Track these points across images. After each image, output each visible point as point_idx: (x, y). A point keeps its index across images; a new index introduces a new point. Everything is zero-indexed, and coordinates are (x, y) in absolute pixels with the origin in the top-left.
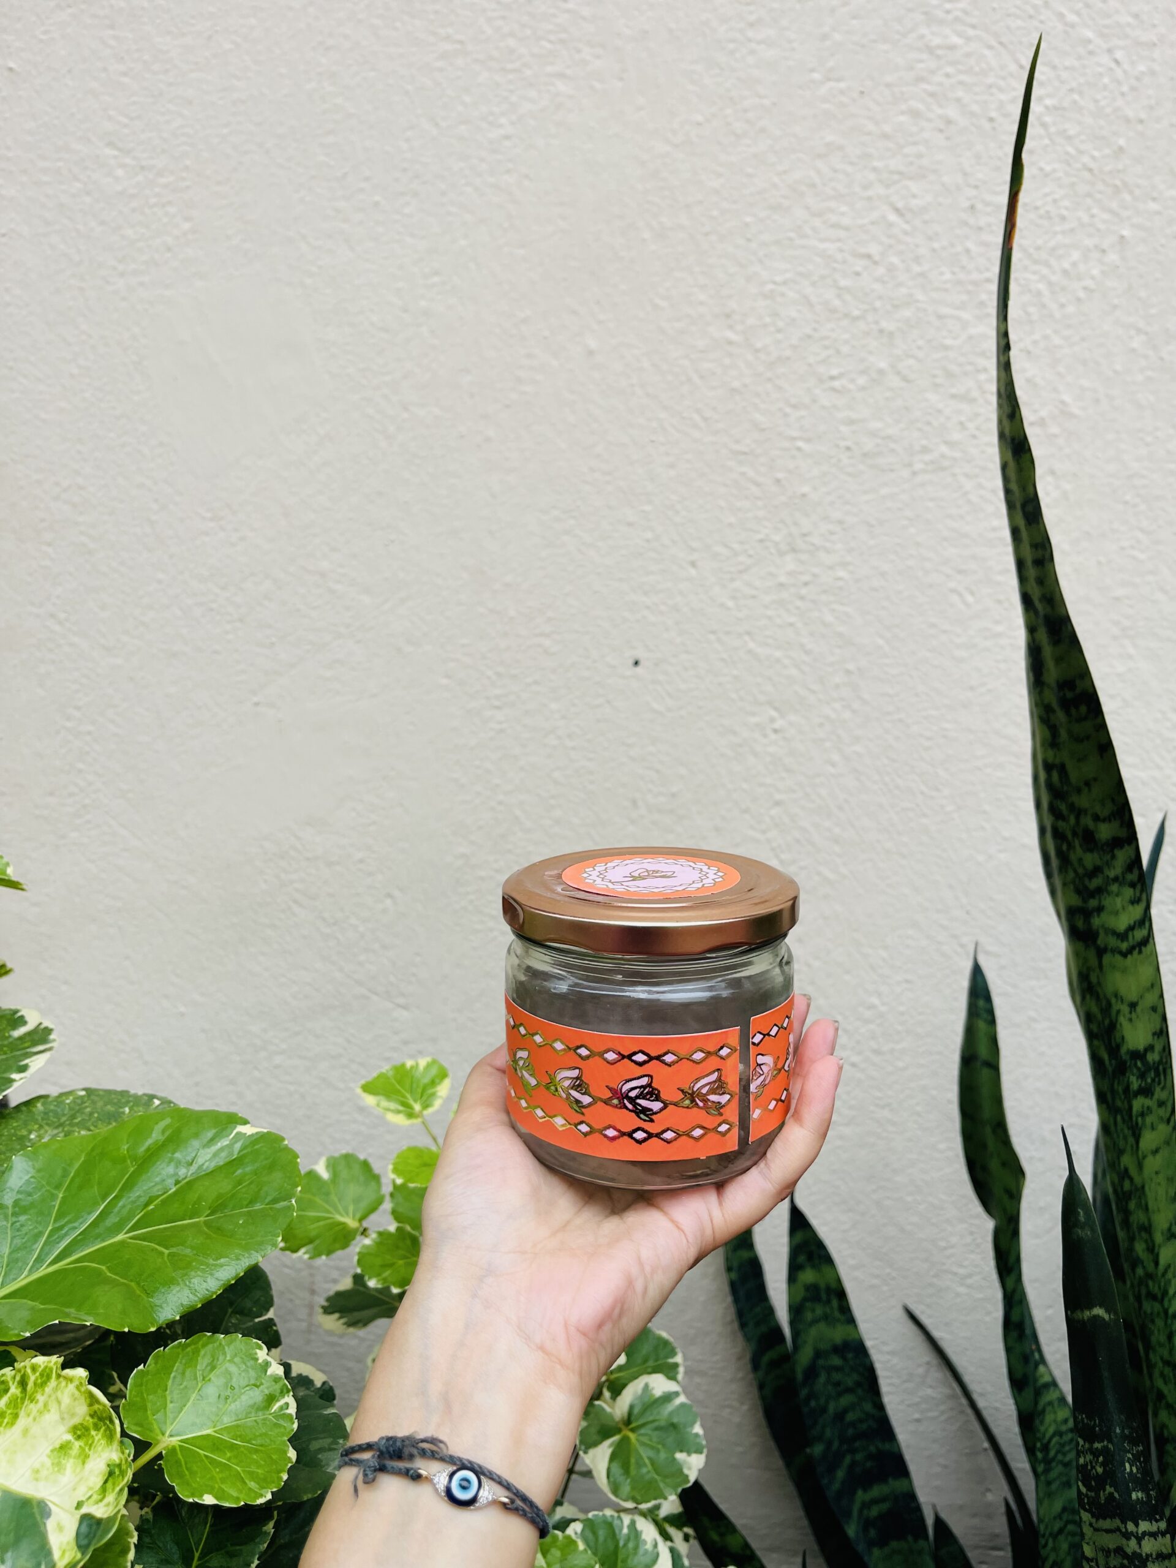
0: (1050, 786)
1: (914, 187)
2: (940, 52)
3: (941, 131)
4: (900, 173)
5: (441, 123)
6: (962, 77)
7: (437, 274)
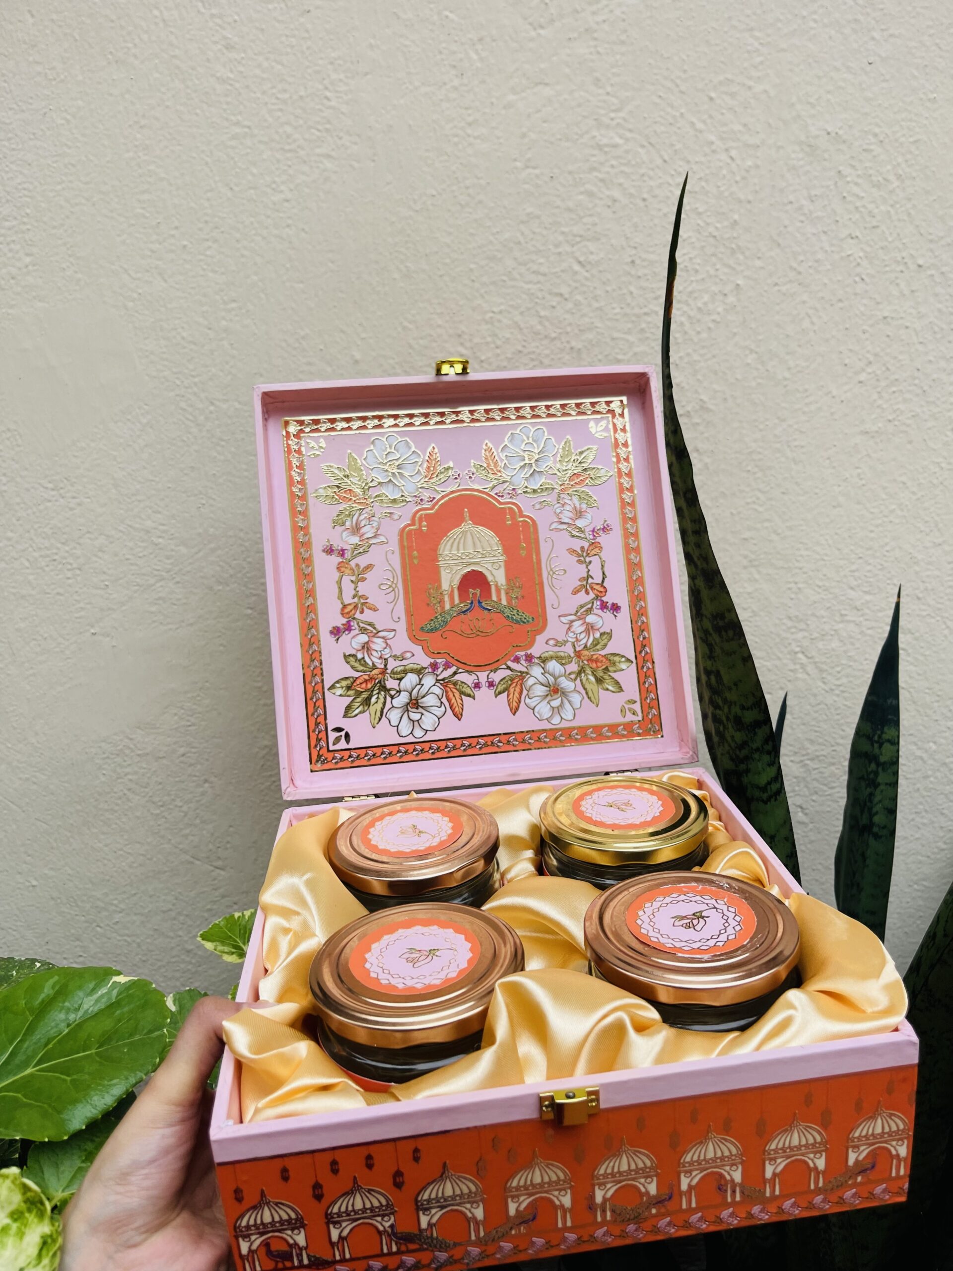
0: (709, 685)
1: (592, 246)
2: (606, 149)
3: (609, 207)
4: (581, 236)
5: (236, 189)
6: (623, 168)
7: (234, 301)
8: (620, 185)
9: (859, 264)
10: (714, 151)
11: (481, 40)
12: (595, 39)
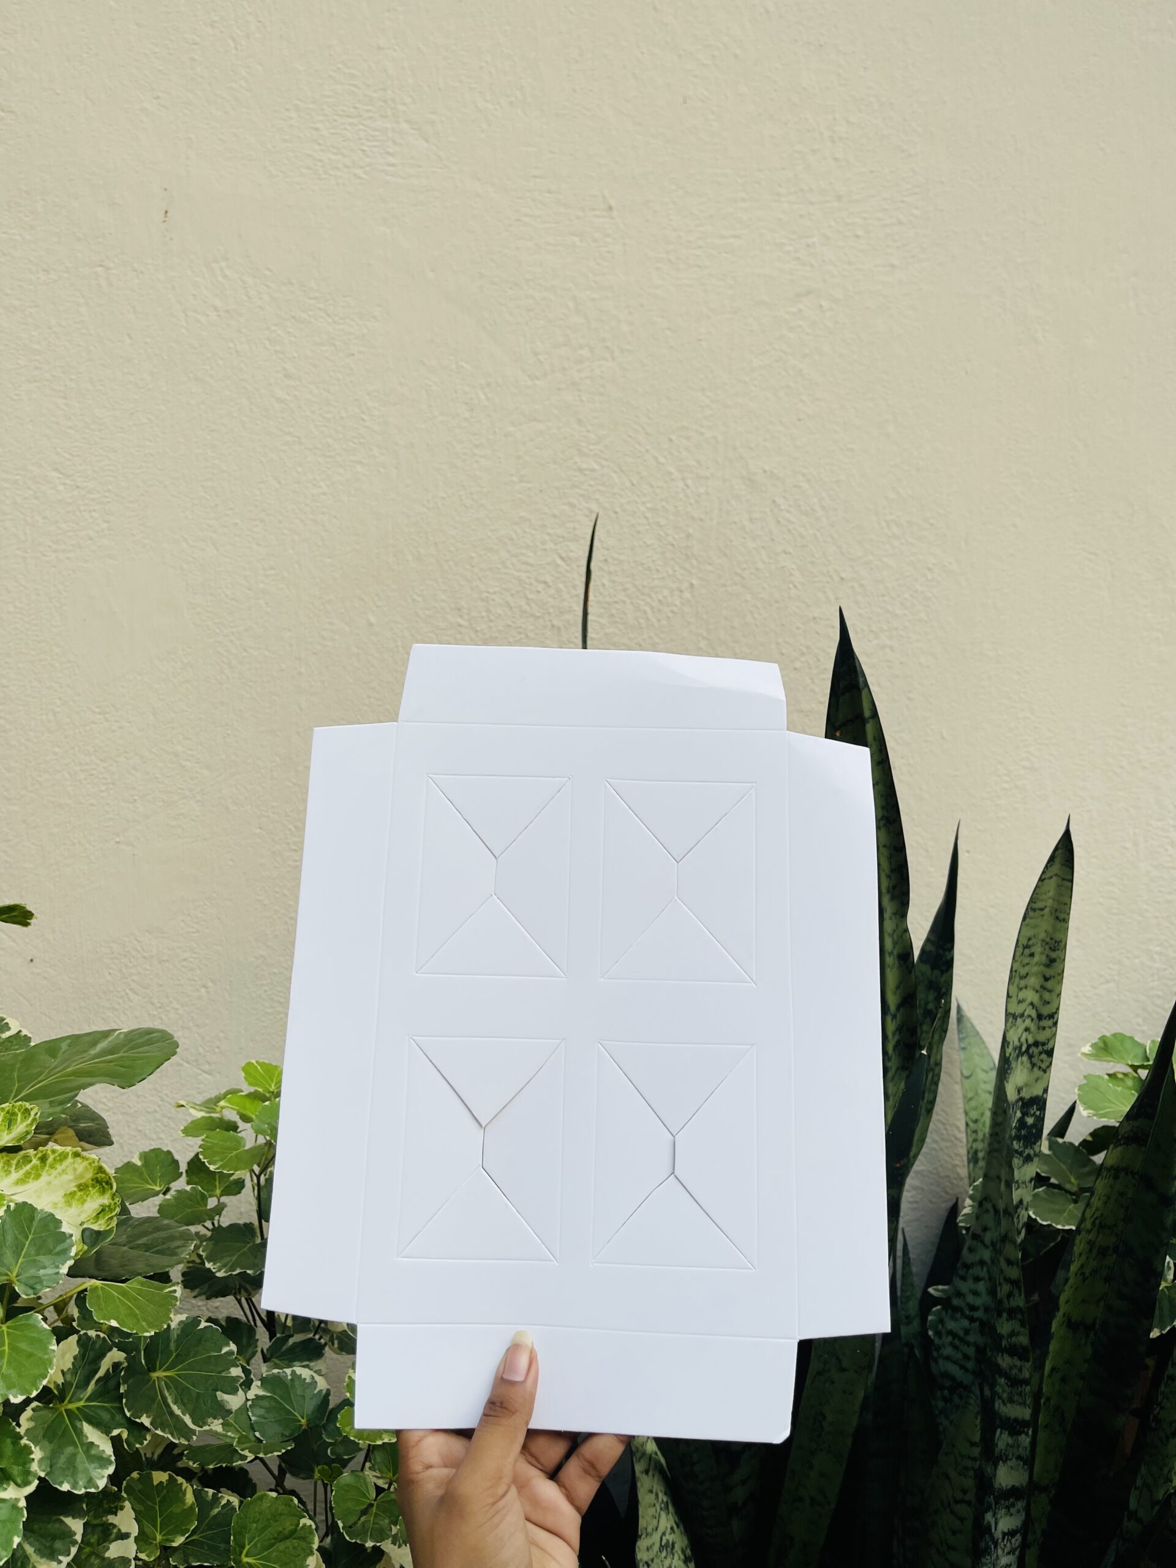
2: (587, 472)
4: (563, 537)
5: (282, 481)
6: (600, 488)
7: (272, 568)
8: (597, 500)
9: (791, 574)
10: (673, 480)
11: (488, 385)
12: (579, 390)
